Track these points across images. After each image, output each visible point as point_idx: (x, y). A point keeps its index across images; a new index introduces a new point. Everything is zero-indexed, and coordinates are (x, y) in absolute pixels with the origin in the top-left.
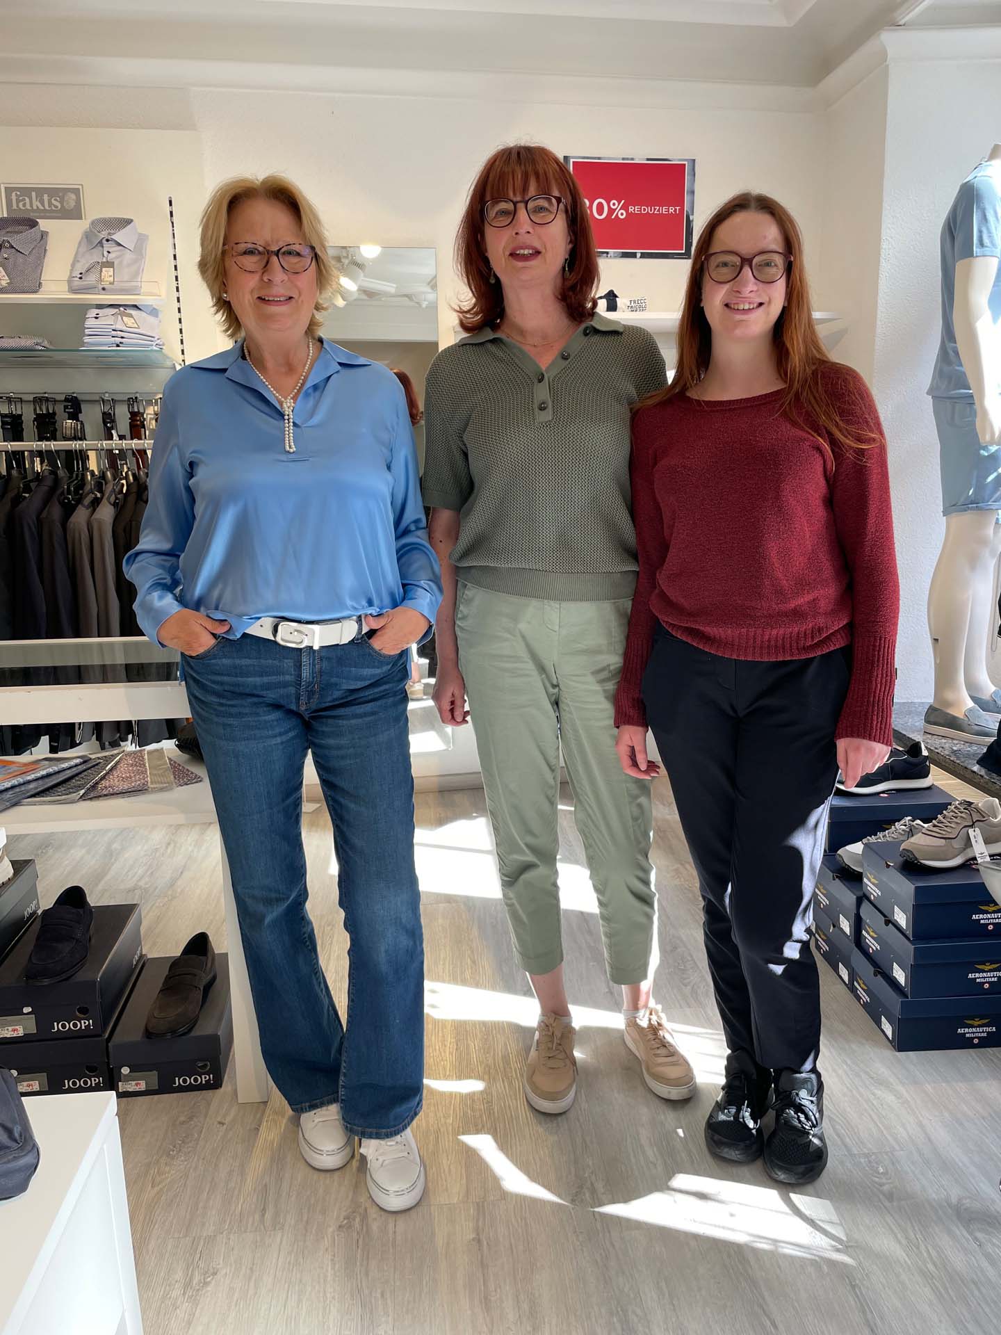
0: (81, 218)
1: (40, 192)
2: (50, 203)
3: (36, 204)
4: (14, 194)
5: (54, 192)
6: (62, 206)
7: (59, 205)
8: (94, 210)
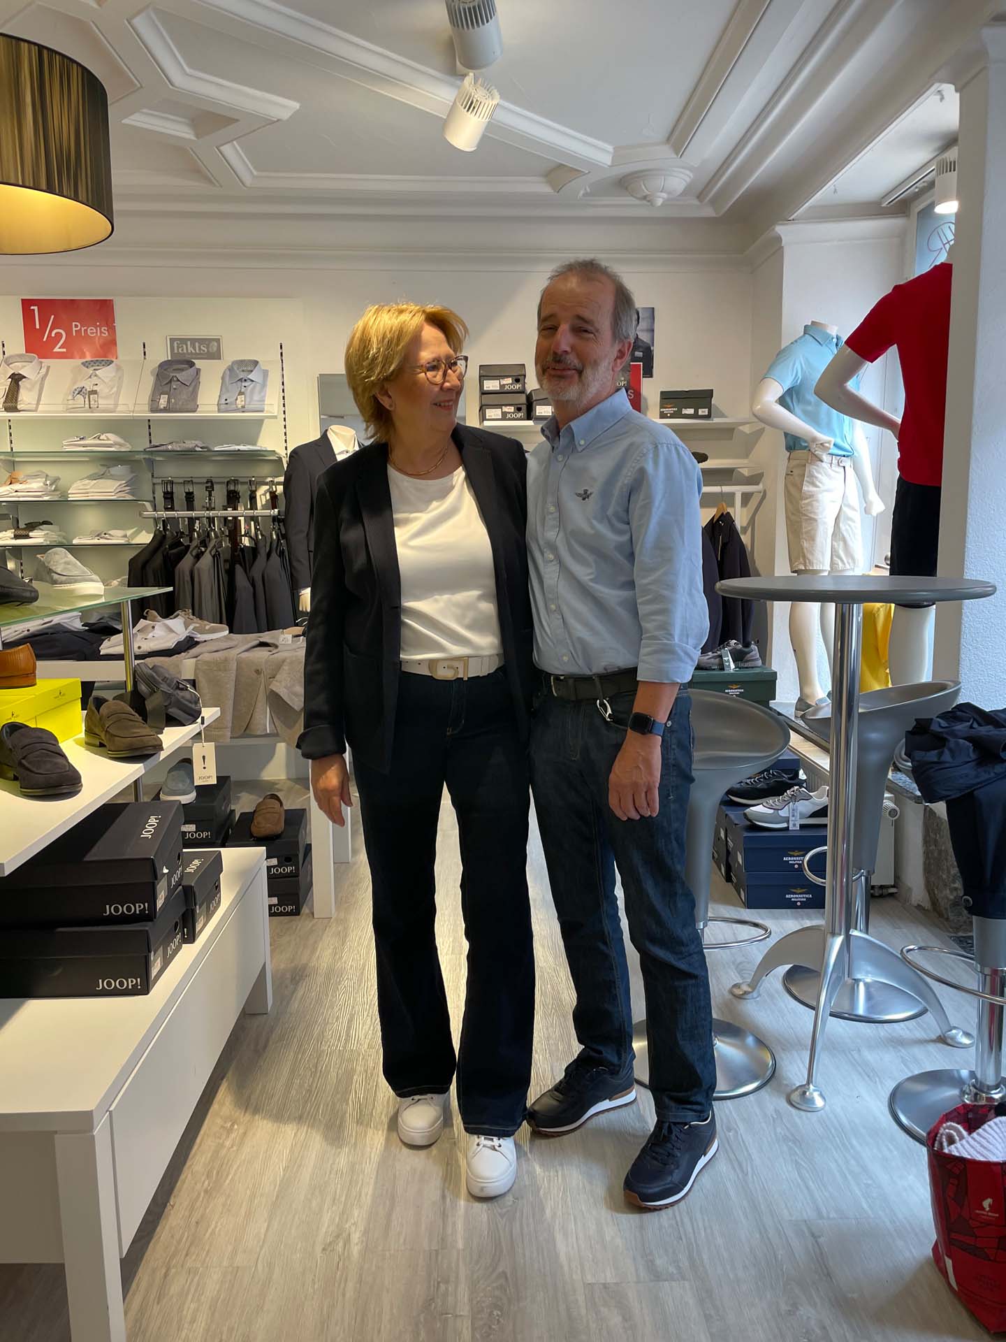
0: (220, 359)
1: (193, 341)
2: (200, 349)
3: (190, 349)
4: (175, 343)
5: (201, 341)
6: (208, 351)
7: (206, 350)
8: (231, 354)
